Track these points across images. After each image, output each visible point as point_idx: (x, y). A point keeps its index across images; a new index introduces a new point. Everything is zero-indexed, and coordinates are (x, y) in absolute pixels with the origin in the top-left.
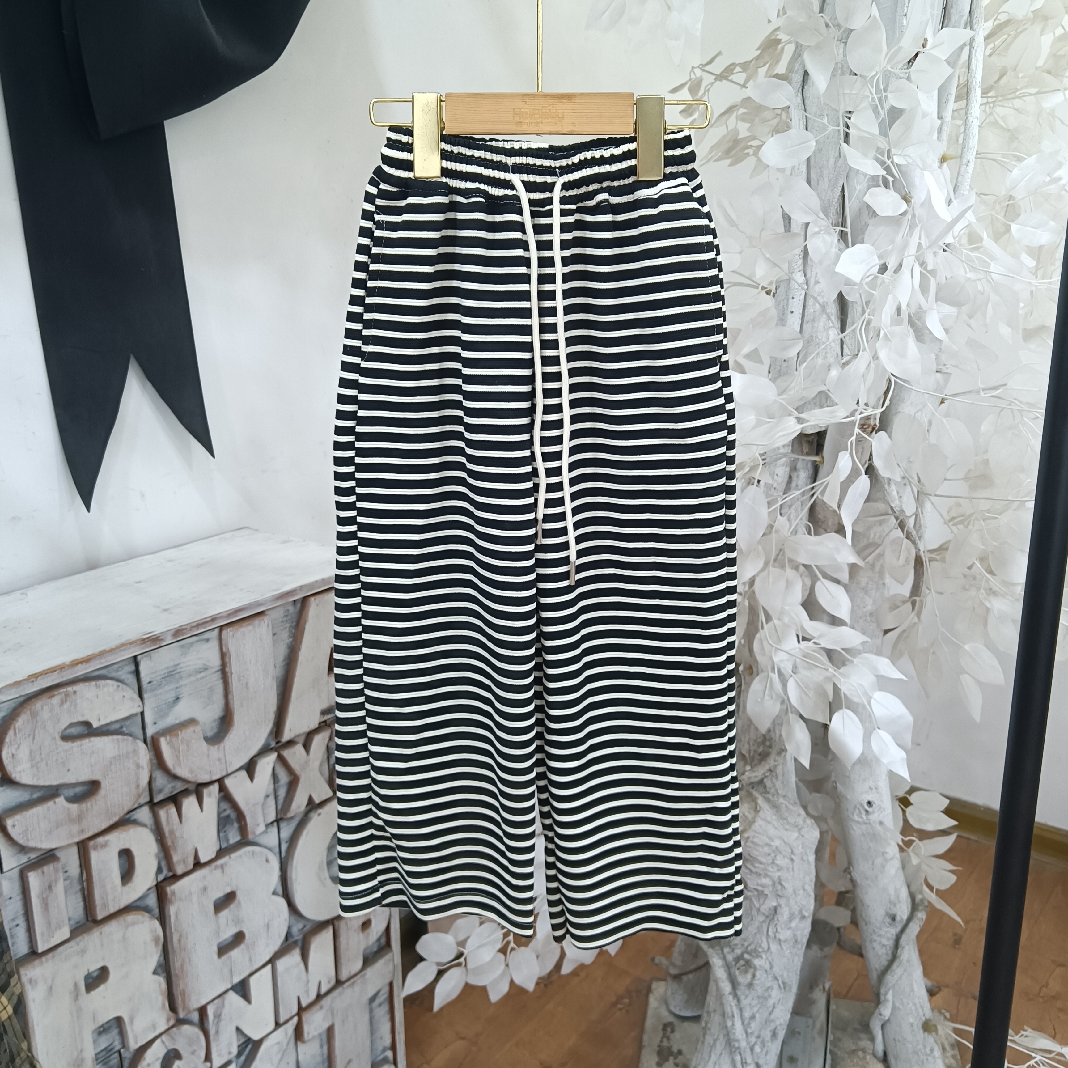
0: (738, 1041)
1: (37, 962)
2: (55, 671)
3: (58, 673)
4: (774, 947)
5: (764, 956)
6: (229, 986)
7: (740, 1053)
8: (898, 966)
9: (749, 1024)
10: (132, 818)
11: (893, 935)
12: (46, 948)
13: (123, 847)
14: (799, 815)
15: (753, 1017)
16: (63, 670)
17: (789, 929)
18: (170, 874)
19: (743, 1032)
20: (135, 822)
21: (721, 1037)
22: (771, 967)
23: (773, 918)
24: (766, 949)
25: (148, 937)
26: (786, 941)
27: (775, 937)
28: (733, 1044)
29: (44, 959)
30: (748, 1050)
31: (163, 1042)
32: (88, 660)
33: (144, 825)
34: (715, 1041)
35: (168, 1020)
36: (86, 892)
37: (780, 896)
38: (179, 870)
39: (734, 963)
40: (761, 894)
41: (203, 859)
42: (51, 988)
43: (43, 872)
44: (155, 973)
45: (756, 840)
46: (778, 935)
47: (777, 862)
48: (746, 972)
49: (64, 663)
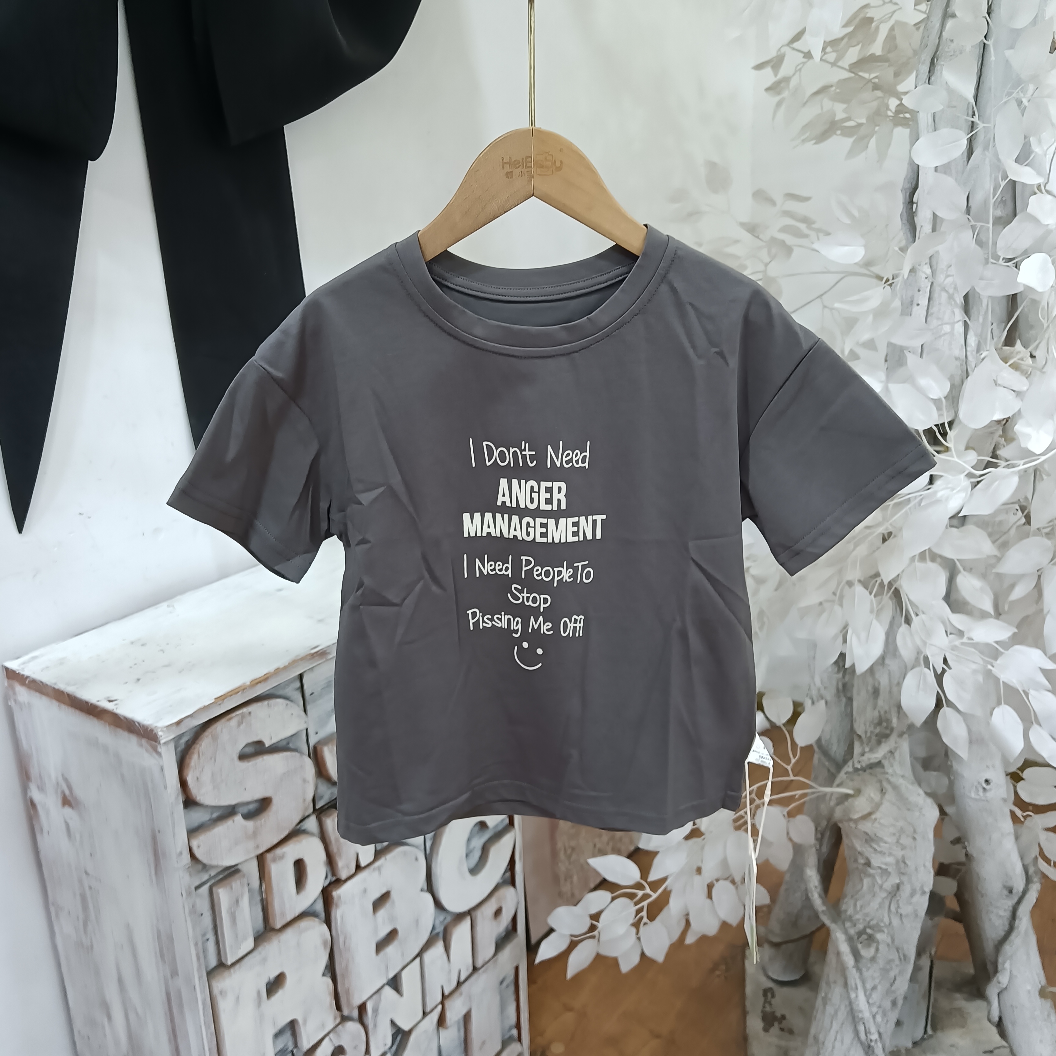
0: (861, 1011)
1: (226, 973)
2: (238, 692)
3: (241, 693)
4: (896, 922)
5: (886, 930)
6: (385, 981)
7: (864, 1023)
8: (1017, 937)
9: (870, 995)
10: (303, 828)
11: (1009, 907)
12: (234, 960)
13: (297, 857)
14: (919, 795)
15: (874, 988)
16: (245, 690)
17: (911, 904)
18: (334, 879)
19: (866, 1003)
20: (304, 832)
21: (843, 1007)
22: (893, 940)
23: (895, 895)
24: (887, 923)
25: (318, 942)
26: (907, 916)
27: (897, 912)
28: (856, 1015)
29: (232, 970)
30: (871, 1021)
31: (330, 1039)
32: (265, 678)
33: (312, 834)
34: (836, 1012)
35: (335, 1018)
36: (265, 903)
37: (903, 874)
38: (343, 875)
39: (856, 937)
40: (885, 872)
41: (363, 863)
42: (238, 998)
43: (232, 888)
44: (324, 975)
45: (882, 821)
46: (899, 911)
47: (901, 841)
48: (869, 946)
49: (245, 683)
